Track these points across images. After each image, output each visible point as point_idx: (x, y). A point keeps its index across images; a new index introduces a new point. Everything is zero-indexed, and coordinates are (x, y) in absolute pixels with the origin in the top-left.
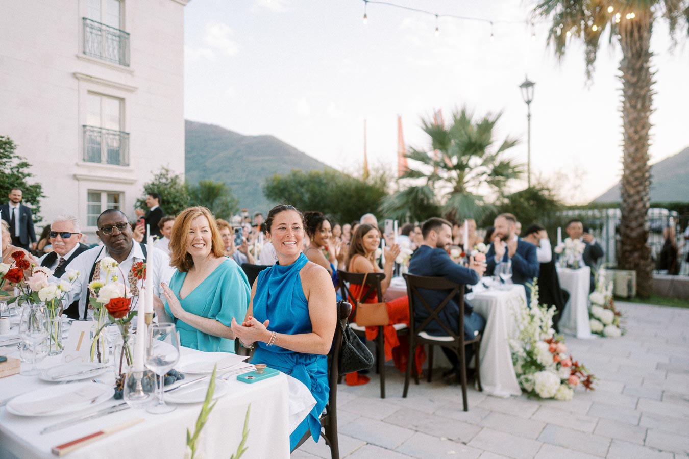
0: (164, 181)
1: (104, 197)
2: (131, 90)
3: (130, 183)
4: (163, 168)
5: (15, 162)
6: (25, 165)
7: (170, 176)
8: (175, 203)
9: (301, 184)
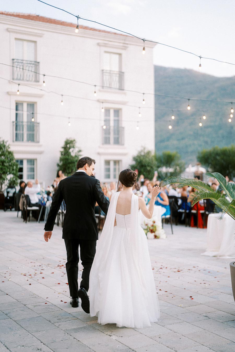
0: (143, 154)
1: (112, 164)
2: (124, 103)
3: (125, 154)
4: (142, 147)
5: (76, 150)
6: (80, 151)
7: (146, 151)
8: (148, 166)
9: (217, 154)
